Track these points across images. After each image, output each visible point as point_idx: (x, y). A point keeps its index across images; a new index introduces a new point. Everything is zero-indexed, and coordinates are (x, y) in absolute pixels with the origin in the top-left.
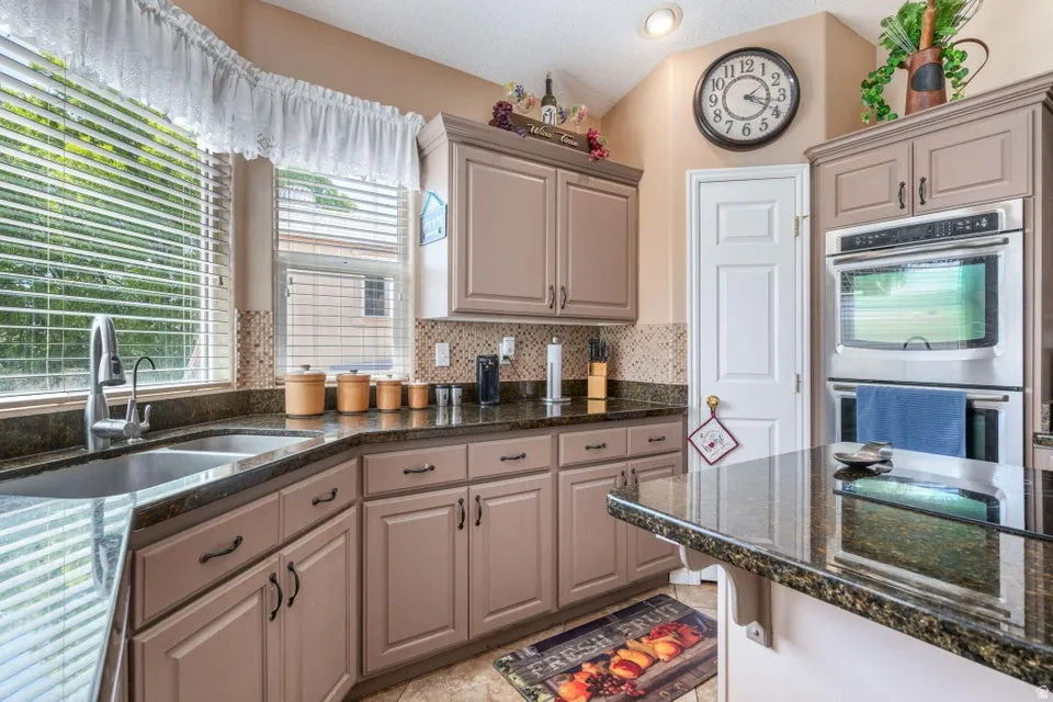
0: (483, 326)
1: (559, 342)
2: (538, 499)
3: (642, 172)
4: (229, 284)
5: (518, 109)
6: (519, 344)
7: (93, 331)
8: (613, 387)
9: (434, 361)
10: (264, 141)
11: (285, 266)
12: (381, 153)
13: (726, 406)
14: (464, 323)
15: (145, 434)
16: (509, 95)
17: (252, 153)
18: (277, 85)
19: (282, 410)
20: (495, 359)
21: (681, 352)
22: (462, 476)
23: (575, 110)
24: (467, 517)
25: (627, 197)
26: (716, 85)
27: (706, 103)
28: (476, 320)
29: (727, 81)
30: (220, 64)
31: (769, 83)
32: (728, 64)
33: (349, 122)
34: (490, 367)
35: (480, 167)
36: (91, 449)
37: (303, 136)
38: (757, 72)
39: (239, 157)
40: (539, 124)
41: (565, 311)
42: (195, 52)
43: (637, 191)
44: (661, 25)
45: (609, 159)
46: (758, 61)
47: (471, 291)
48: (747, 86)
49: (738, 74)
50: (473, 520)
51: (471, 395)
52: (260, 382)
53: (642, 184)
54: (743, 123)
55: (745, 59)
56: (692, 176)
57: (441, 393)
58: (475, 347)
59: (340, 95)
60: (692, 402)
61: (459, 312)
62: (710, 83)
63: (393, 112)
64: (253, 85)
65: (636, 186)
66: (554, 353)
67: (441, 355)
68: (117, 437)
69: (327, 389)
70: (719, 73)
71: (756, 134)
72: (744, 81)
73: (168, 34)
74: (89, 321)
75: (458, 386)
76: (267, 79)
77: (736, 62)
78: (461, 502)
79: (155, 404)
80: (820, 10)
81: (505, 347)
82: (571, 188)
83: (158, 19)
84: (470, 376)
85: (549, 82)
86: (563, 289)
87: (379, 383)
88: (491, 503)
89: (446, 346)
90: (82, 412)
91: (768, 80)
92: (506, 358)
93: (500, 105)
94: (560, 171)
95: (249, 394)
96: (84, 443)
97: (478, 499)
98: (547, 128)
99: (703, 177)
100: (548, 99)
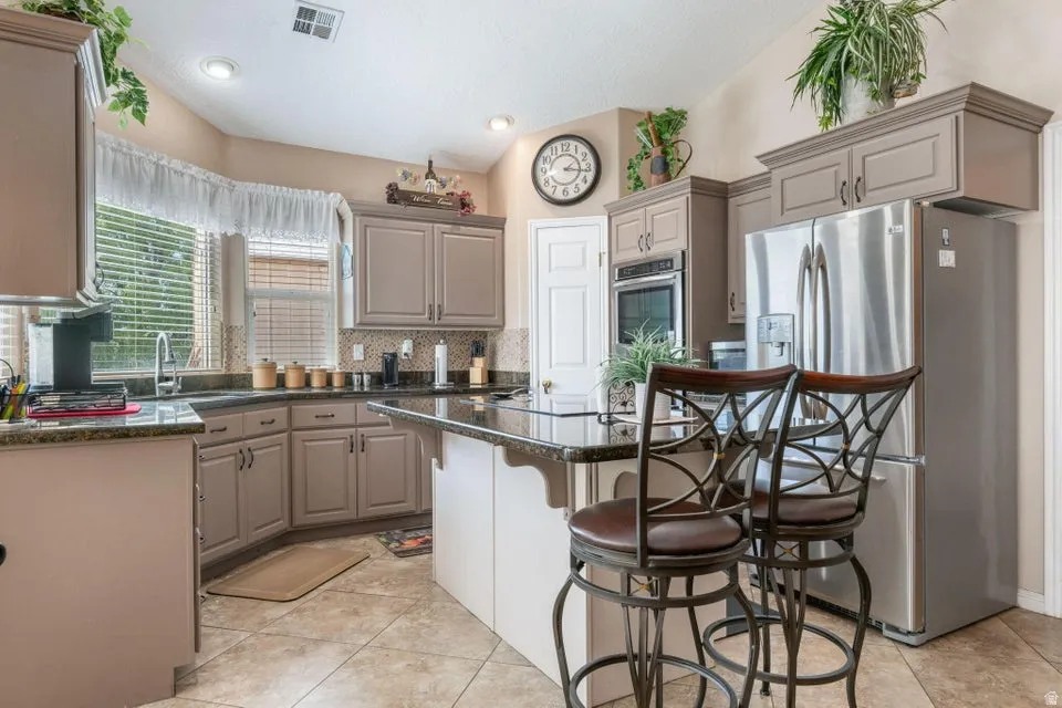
0: (389, 333)
1: (446, 343)
2: (405, 439)
3: (505, 219)
4: (220, 311)
5: (404, 186)
6: (416, 346)
7: (158, 339)
8: (491, 376)
9: (352, 357)
10: (239, 224)
11: (252, 297)
12: (312, 222)
13: (556, 386)
14: (374, 331)
15: (179, 392)
16: (396, 177)
17: (231, 231)
18: (246, 188)
19: (251, 386)
20: (394, 355)
21: (525, 349)
22: (352, 421)
23: (451, 180)
24: (357, 446)
25: (494, 238)
26: (545, 160)
27: (539, 173)
28: (383, 328)
29: (553, 157)
30: (213, 185)
31: (580, 160)
32: (553, 146)
33: (291, 204)
34: (391, 361)
35: (374, 229)
36: (158, 395)
37: (261, 219)
38: (572, 152)
39: (225, 236)
40: (419, 194)
41: (442, 322)
42: (200, 186)
43: (503, 232)
44: (499, 126)
45: (476, 212)
46: (573, 143)
47: (369, 310)
48: (566, 162)
49: (559, 153)
50: (360, 449)
51: (378, 380)
52: (238, 369)
53: (507, 227)
54: (563, 187)
55: (564, 142)
56: (533, 223)
57: (355, 377)
58: (383, 346)
59: (285, 189)
60: (533, 383)
61: (360, 324)
62: (541, 159)
63: (320, 194)
64: (231, 191)
65: (503, 229)
66: (440, 351)
67: (358, 352)
68: (169, 391)
69: (279, 374)
70: (547, 152)
71: (572, 195)
72: (563, 158)
73: (187, 179)
74: (156, 335)
75: (368, 373)
76: (240, 186)
77: (558, 144)
78: (351, 437)
79: (184, 378)
80: (614, 108)
81: (406, 347)
82: (446, 236)
83: (182, 174)
84: (378, 368)
85: (430, 162)
86: (439, 306)
87: (311, 370)
88: (372, 440)
89: (361, 346)
90: (153, 379)
91: (580, 158)
92: (405, 354)
93: (390, 186)
94: (436, 225)
95: (231, 376)
96: (155, 393)
97: (363, 436)
98: (428, 196)
99: (538, 225)
100: (430, 174)
